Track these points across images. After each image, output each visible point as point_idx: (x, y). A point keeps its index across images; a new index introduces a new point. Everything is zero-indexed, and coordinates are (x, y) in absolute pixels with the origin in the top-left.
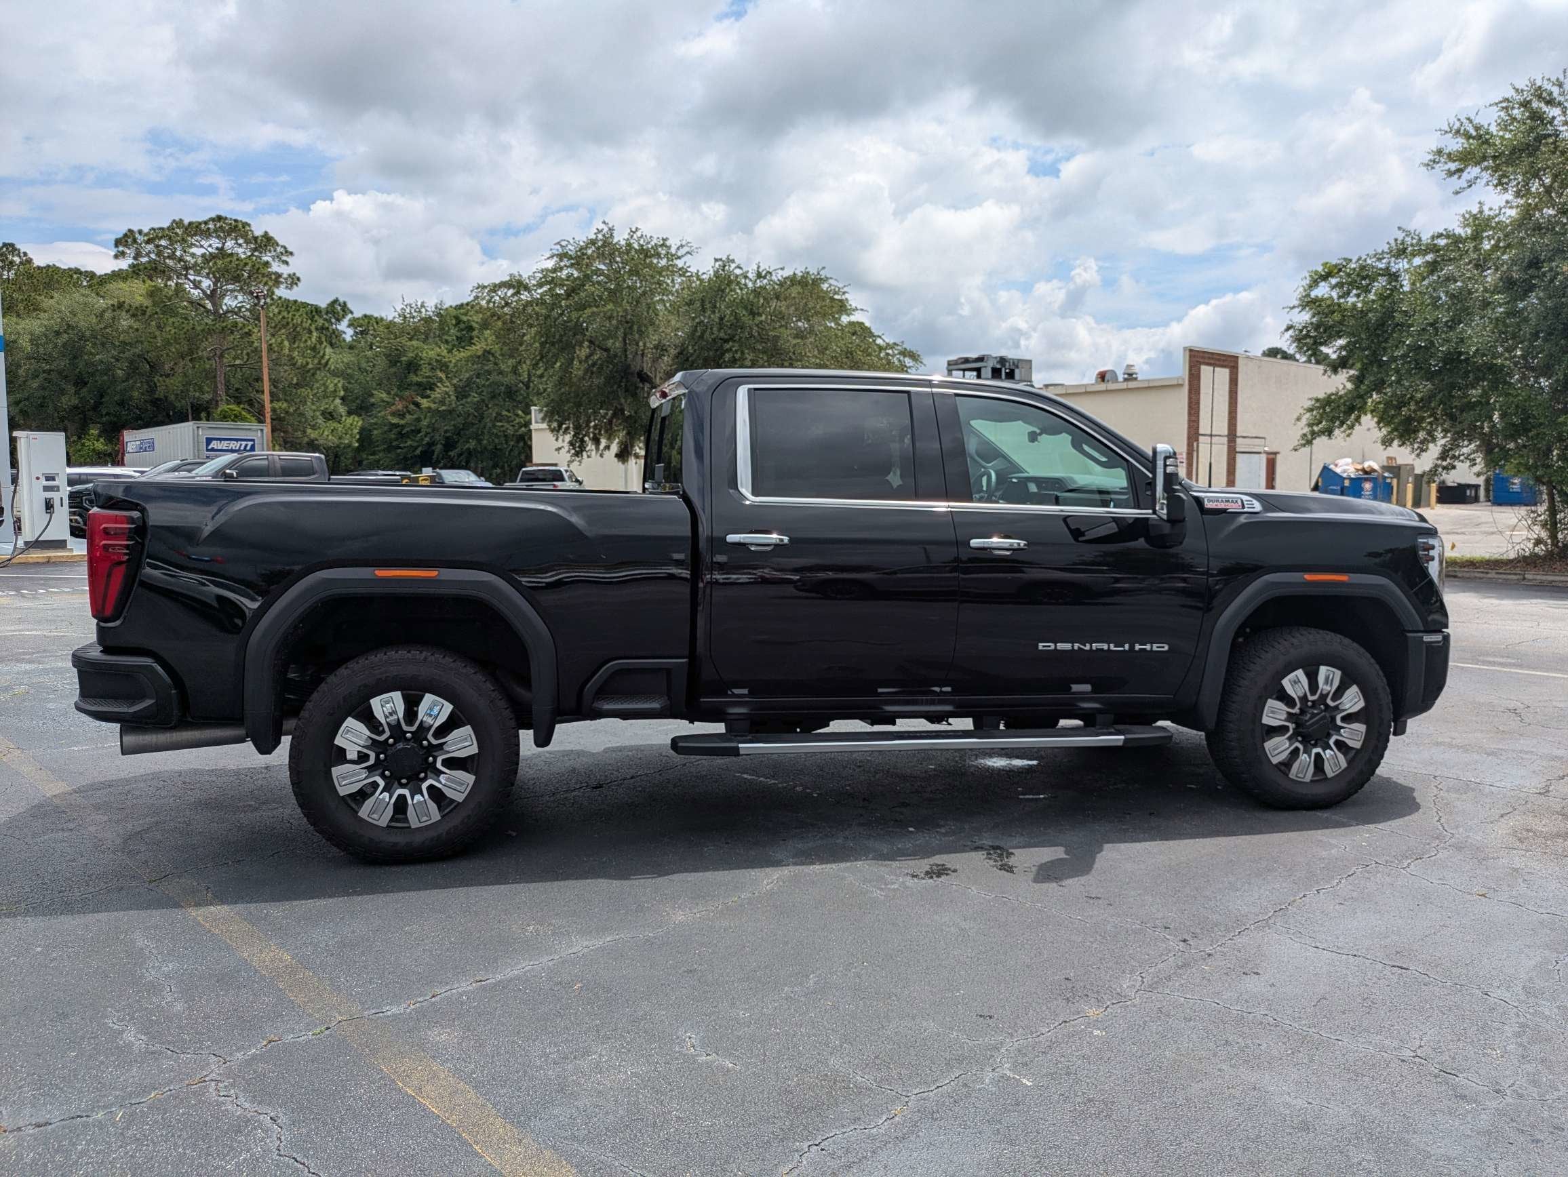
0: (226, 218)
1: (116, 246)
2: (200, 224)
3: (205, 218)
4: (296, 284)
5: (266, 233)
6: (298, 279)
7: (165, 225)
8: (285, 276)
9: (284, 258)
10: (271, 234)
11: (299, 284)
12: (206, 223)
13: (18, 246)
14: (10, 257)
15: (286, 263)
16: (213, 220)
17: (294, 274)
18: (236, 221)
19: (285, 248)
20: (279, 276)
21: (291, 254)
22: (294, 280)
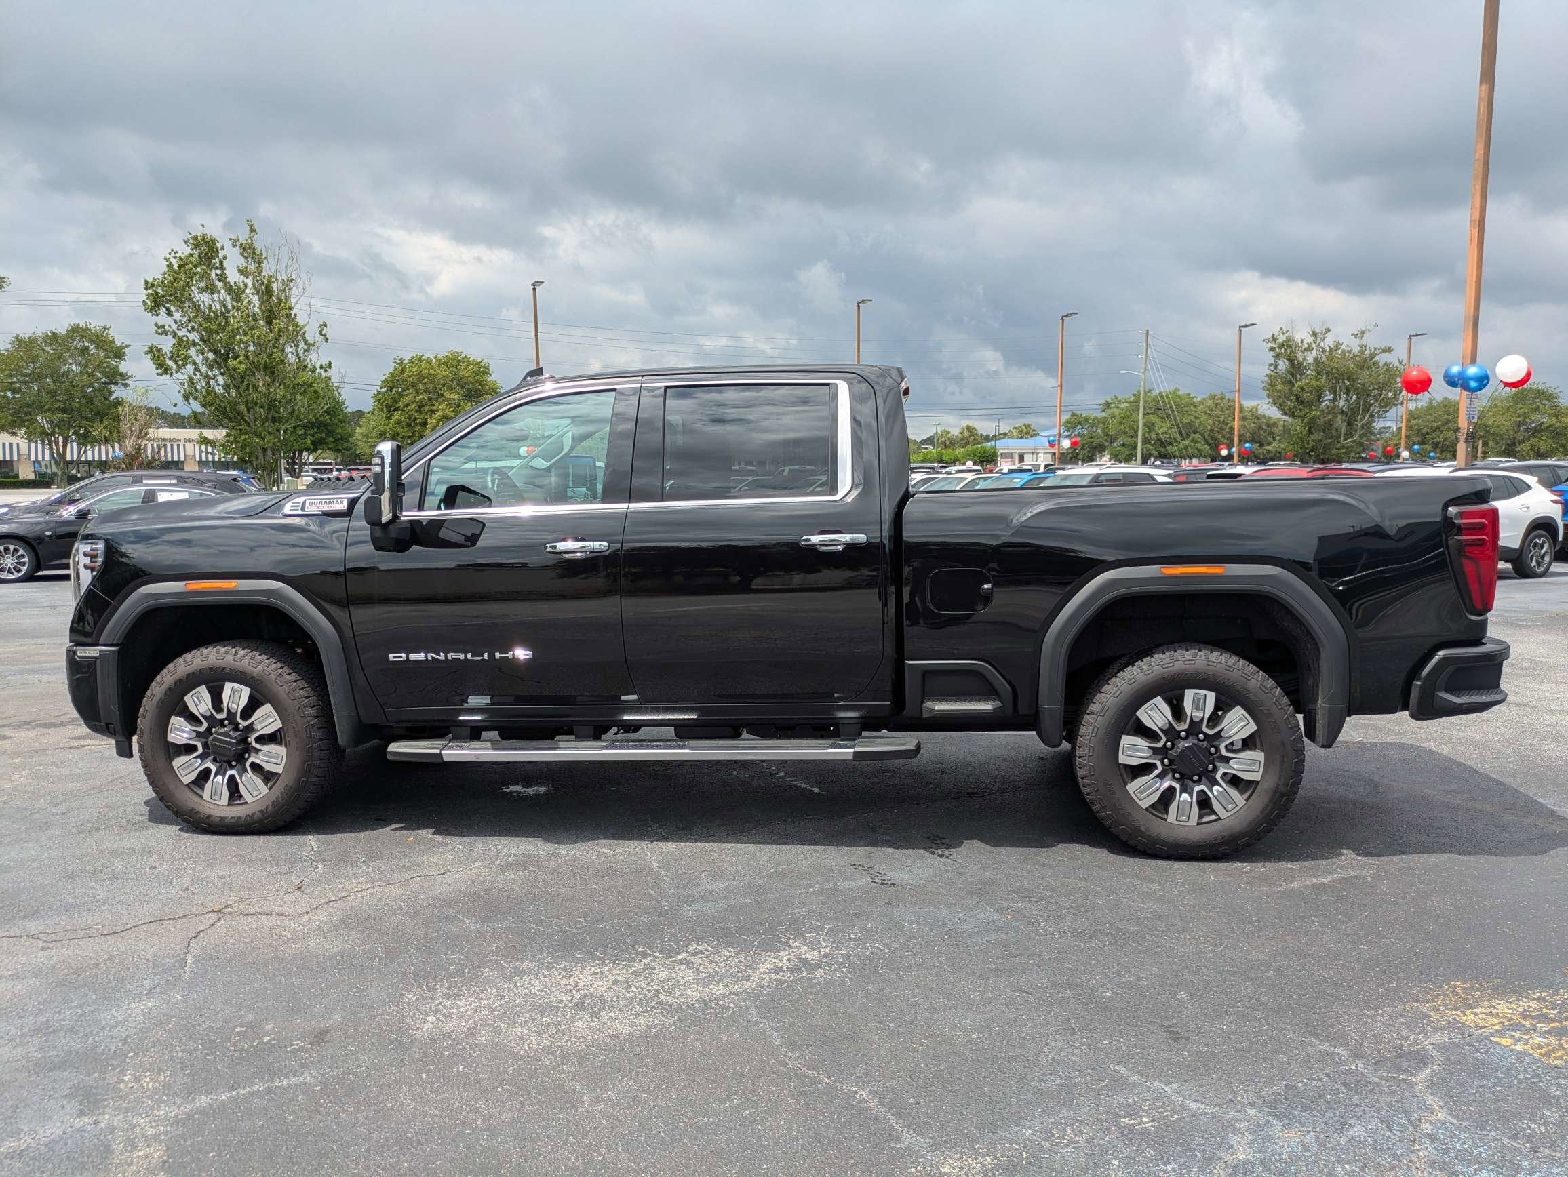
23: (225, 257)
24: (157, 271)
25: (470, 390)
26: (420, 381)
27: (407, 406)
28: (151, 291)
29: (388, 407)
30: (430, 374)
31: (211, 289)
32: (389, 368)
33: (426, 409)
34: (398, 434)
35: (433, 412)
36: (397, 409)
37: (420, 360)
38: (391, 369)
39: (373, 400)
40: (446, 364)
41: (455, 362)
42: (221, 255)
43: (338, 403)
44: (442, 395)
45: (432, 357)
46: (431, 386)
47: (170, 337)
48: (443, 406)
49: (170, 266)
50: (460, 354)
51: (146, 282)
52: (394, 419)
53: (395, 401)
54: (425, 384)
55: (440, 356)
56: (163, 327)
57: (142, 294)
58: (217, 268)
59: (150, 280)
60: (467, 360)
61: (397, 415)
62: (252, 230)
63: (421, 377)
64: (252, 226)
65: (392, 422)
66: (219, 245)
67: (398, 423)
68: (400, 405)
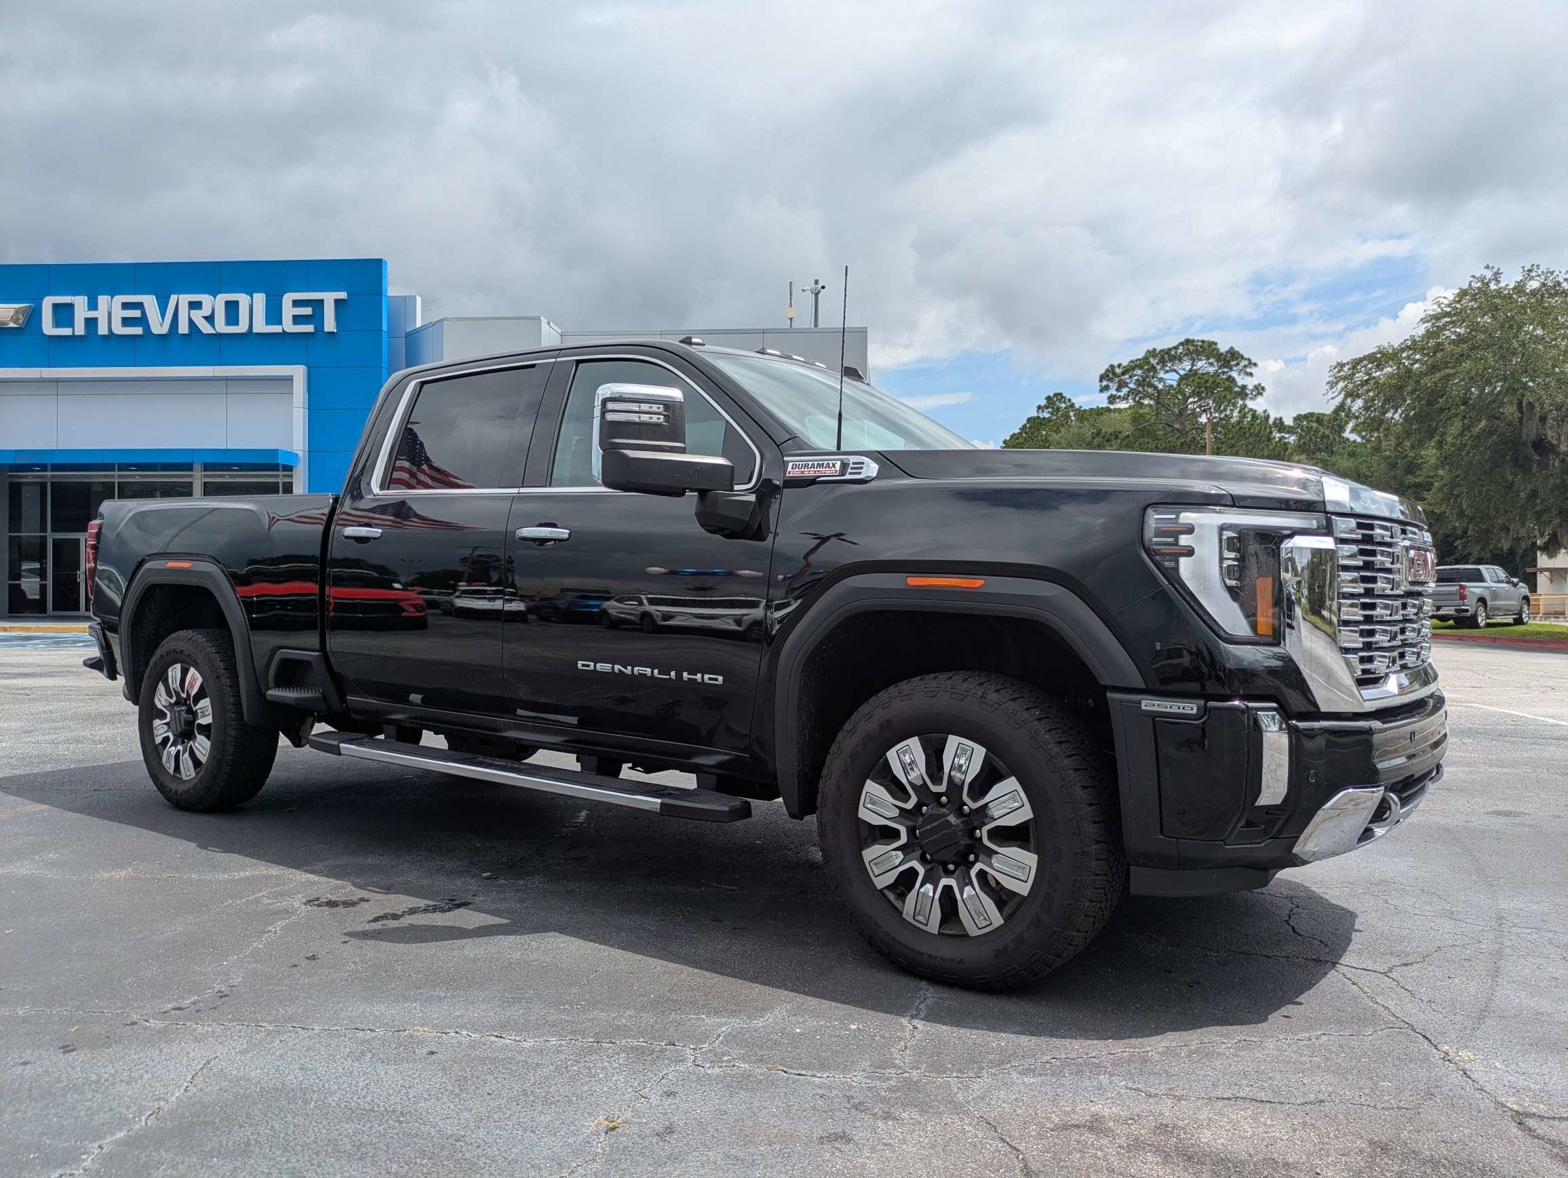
0: (1194, 341)
1: (1101, 381)
2: (1170, 349)
3: (1175, 344)
4: (1261, 394)
5: (1232, 348)
6: (1263, 389)
7: (1141, 356)
8: (1250, 387)
9: (1248, 370)
10: (1237, 349)
11: (1264, 394)
12: (1176, 348)
13: (1064, 395)
14: (1057, 404)
15: (1251, 374)
16: (1181, 344)
17: (1260, 384)
18: (1203, 341)
19: (1249, 360)
20: (1244, 387)
21: (1255, 365)
22: (1259, 390)
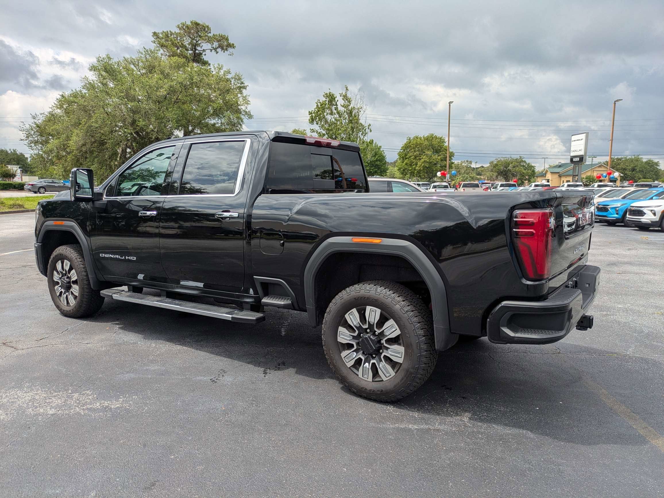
23: (338, 101)
24: (313, 108)
25: (436, 150)
26: (416, 146)
27: (410, 157)
28: (310, 116)
29: (403, 157)
30: (420, 143)
31: (332, 114)
32: (405, 141)
33: (418, 158)
34: (406, 169)
35: (420, 159)
36: (407, 158)
37: (417, 138)
38: (405, 142)
39: (397, 155)
40: (427, 139)
41: (431, 138)
42: (336, 99)
43: (383, 156)
44: (425, 152)
45: (422, 136)
46: (420, 149)
47: (315, 133)
48: (424, 157)
49: (317, 106)
50: (433, 135)
51: (309, 112)
52: (405, 163)
53: (406, 155)
54: (418, 148)
55: (425, 136)
56: (313, 129)
57: (309, 117)
58: (334, 105)
59: (311, 111)
60: (436, 138)
61: (406, 161)
62: (347, 89)
63: (417, 145)
64: (347, 88)
65: (404, 164)
66: (335, 96)
67: (406, 164)
68: (408, 156)
